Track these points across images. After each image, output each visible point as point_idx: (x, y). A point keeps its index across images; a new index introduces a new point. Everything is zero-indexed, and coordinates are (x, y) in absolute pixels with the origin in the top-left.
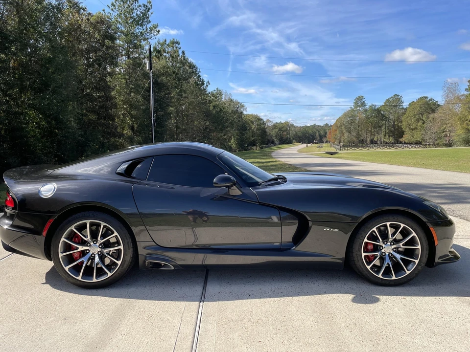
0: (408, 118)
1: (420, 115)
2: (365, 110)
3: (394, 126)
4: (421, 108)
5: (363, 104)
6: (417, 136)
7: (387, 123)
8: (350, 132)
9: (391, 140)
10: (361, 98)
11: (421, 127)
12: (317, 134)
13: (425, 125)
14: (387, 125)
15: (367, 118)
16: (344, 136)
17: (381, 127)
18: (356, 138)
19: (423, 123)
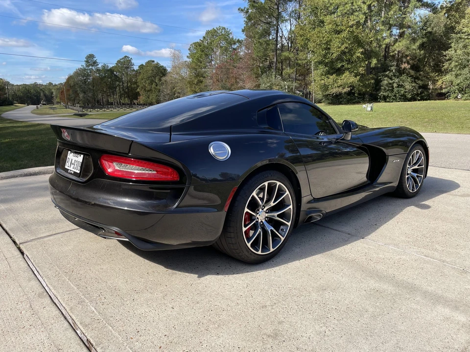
0: (142, 80)
1: (153, 78)
2: (98, 70)
3: (128, 88)
4: (153, 71)
5: (95, 63)
6: (153, 98)
7: (121, 84)
8: (85, 93)
9: (127, 101)
10: (91, 56)
11: (155, 89)
12: (42, 94)
13: (158, 87)
14: (122, 86)
15: (102, 79)
16: (79, 97)
17: (116, 88)
18: (92, 99)
19: (156, 86)
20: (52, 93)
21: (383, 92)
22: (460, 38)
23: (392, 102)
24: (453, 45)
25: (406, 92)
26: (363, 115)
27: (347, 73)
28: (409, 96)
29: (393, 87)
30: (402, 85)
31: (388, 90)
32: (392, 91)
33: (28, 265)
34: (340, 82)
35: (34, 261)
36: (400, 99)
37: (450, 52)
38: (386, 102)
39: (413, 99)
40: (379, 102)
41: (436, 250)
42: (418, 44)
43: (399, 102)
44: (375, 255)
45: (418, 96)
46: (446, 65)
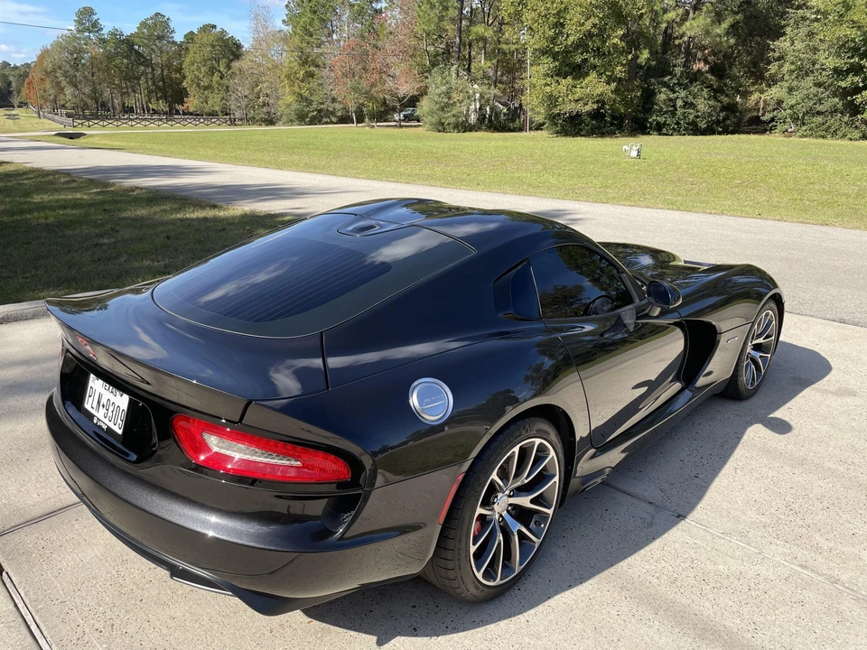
0: (193, 64)
1: (214, 62)
2: (101, 39)
3: (163, 78)
4: (213, 46)
5: (95, 27)
6: (215, 102)
7: (149, 70)
8: (76, 86)
9: (162, 106)
10: (87, 11)
11: (219, 85)
13: (225, 81)
14: (149, 76)
15: (110, 57)
16: (65, 95)
17: (138, 78)
18: (92, 99)
19: (221, 78)
20: (9, 84)
21: (657, 116)
22: (804, 19)
23: (672, 135)
24: (788, 30)
25: (697, 117)
26: (624, 165)
27: (593, 75)
28: (703, 125)
29: (674, 106)
30: (692, 104)
31: (666, 113)
32: (673, 113)
33: (16, 605)
34: (579, 92)
35: (25, 594)
36: (686, 129)
37: (782, 44)
38: (660, 134)
39: (709, 131)
40: (649, 134)
41: (817, 549)
42: (725, 25)
43: (684, 135)
44: (710, 566)
45: (717, 126)
46: (773, 68)
